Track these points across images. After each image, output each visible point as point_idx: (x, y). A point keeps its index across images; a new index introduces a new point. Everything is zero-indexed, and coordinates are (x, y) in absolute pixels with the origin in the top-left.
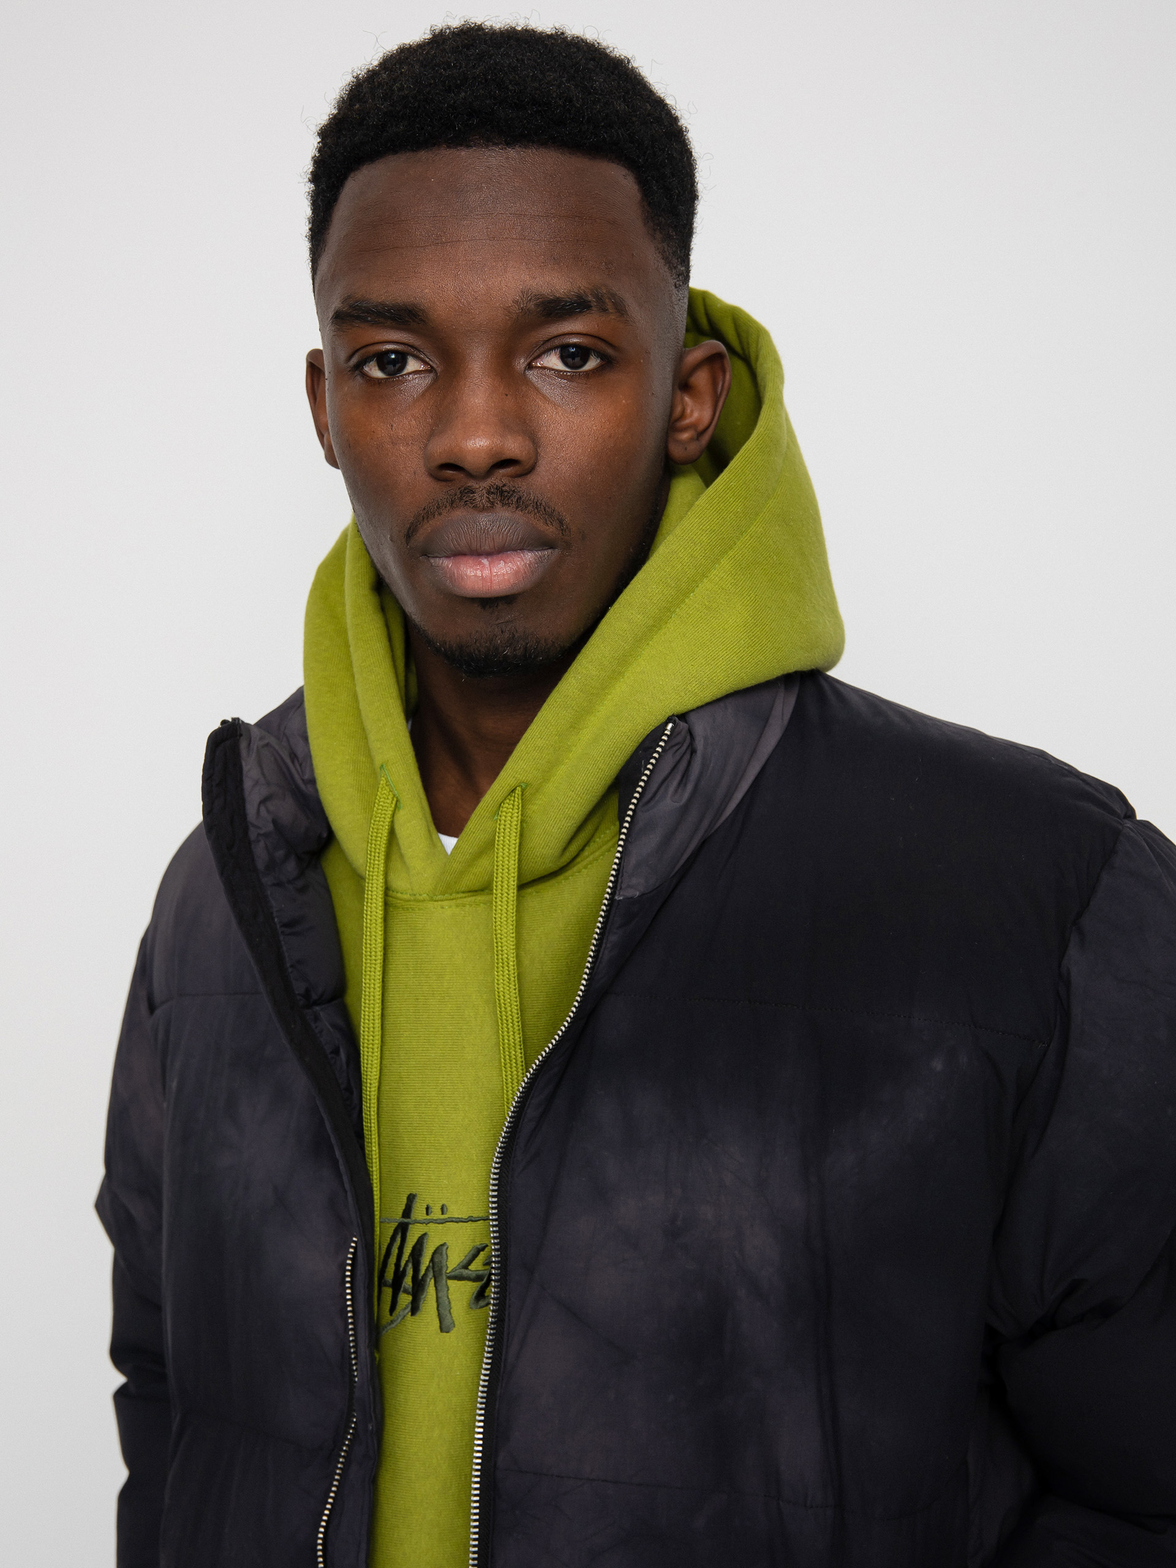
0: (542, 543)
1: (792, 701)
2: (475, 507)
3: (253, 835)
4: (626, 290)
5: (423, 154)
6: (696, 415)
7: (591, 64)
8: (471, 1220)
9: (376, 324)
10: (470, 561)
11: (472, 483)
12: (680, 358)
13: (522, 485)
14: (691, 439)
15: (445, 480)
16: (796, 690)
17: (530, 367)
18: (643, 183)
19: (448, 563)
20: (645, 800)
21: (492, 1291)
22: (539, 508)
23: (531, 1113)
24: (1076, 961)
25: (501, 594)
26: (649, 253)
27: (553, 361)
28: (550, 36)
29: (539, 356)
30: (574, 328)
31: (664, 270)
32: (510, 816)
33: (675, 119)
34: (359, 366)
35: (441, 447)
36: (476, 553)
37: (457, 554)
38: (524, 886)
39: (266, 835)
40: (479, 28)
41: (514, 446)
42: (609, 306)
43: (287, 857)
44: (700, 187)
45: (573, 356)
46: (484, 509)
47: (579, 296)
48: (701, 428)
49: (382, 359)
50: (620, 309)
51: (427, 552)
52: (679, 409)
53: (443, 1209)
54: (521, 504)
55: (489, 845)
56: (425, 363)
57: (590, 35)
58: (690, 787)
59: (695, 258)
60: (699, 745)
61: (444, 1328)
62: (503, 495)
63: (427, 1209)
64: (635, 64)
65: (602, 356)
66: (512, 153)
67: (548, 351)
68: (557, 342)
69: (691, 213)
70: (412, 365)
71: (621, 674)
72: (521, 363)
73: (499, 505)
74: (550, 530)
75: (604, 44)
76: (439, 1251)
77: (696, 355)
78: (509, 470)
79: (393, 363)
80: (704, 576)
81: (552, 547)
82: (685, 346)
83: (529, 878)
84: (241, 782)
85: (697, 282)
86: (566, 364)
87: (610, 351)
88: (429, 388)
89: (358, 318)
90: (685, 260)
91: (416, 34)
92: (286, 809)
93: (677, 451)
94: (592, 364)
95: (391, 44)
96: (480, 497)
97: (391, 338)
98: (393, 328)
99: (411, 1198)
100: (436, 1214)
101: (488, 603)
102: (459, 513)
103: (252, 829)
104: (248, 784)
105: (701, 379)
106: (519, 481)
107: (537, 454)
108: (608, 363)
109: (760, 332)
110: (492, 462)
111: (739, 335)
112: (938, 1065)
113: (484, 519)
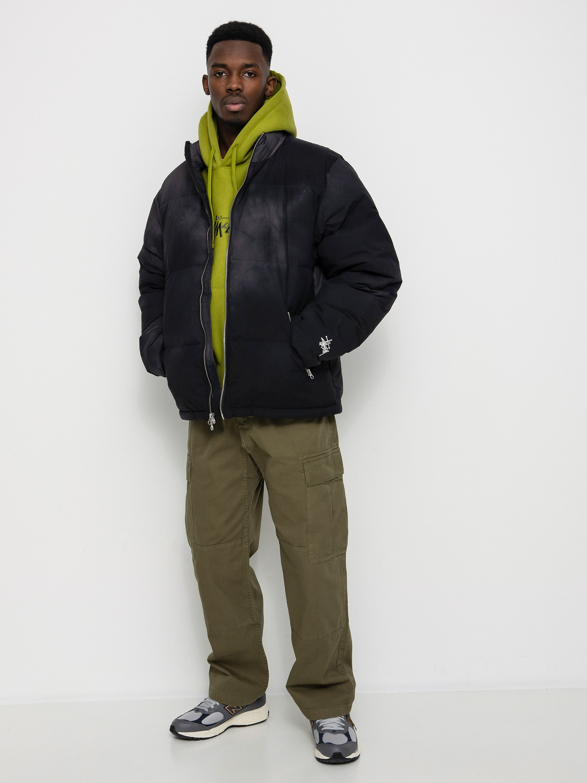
0: (244, 103)
1: (284, 139)
2: (233, 96)
3: (192, 161)
4: (259, 64)
5: (228, 41)
6: (270, 89)
7: (255, 29)
8: (226, 218)
9: (219, 67)
10: (232, 105)
11: (233, 93)
12: (268, 79)
13: (241, 93)
14: (269, 93)
15: (229, 92)
16: (285, 137)
17: (243, 75)
18: (263, 48)
19: (228, 106)
20: (258, 145)
21: (229, 231)
22: (244, 98)
23: (238, 202)
24: (328, 176)
25: (236, 111)
26: (263, 59)
27: (247, 75)
28: (249, 24)
29: (244, 74)
30: (250, 69)
31: (266, 62)
32: (235, 150)
33: (269, 39)
34: (215, 75)
35: (228, 87)
36: (233, 104)
37: (230, 104)
38: (237, 165)
39: (194, 162)
40: (237, 22)
41: (240, 87)
42: (256, 66)
43: (198, 167)
44: (273, 51)
45: (250, 74)
46: (234, 97)
47: (251, 64)
48: (271, 91)
49: (219, 73)
50: (258, 67)
51: (225, 104)
52: (267, 88)
53: (221, 217)
54: (241, 96)
55: (231, 156)
56: (226, 74)
57: (255, 24)
58: (265, 144)
59: (271, 62)
60: (267, 139)
61: (221, 236)
62: (237, 95)
63: (219, 217)
64: (263, 29)
65: (254, 74)
66: (242, 41)
67: (246, 73)
68: (248, 72)
69: (271, 55)
70: (224, 74)
71: (255, 127)
72: (242, 75)
73: (237, 96)
74: (245, 101)
75: (258, 26)
76: (220, 224)
77: (271, 78)
78: (239, 91)
79: (220, 74)
80: (270, 112)
81: (245, 104)
82: (269, 77)
83: (238, 163)
84: (190, 152)
85: (272, 68)
86: (248, 75)
87: (256, 74)
88: (227, 77)
89: (216, 66)
90: (270, 61)
91: (226, 22)
92: (198, 158)
93: (266, 94)
94: (253, 75)
95: (222, 24)
96: (234, 95)
97: (221, 70)
98: (222, 68)
99: (216, 216)
100: (220, 217)
101: (235, 113)
102: (230, 97)
103: (192, 160)
104: (191, 152)
105: (272, 83)
106: (240, 93)
107: (243, 89)
108: (255, 76)
109: (282, 77)
110: (236, 89)
111: (279, 78)
112: (305, 191)
113: (235, 98)
